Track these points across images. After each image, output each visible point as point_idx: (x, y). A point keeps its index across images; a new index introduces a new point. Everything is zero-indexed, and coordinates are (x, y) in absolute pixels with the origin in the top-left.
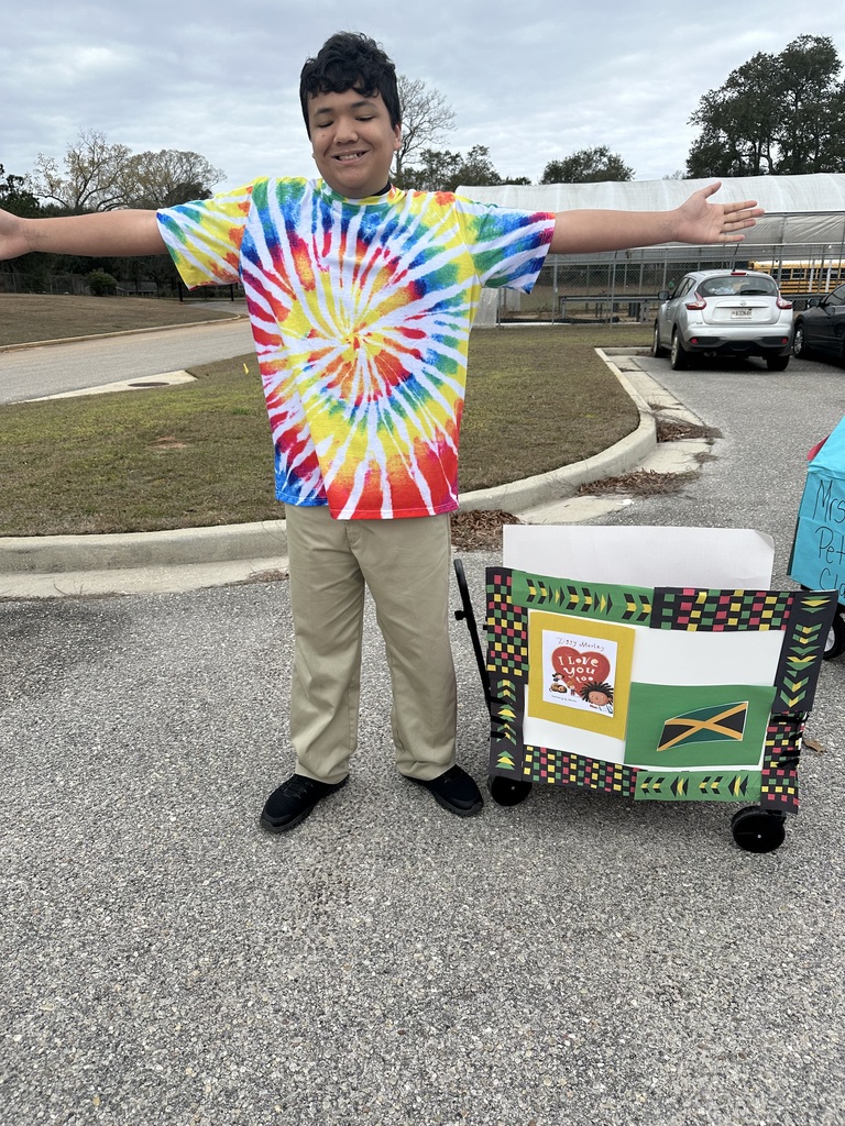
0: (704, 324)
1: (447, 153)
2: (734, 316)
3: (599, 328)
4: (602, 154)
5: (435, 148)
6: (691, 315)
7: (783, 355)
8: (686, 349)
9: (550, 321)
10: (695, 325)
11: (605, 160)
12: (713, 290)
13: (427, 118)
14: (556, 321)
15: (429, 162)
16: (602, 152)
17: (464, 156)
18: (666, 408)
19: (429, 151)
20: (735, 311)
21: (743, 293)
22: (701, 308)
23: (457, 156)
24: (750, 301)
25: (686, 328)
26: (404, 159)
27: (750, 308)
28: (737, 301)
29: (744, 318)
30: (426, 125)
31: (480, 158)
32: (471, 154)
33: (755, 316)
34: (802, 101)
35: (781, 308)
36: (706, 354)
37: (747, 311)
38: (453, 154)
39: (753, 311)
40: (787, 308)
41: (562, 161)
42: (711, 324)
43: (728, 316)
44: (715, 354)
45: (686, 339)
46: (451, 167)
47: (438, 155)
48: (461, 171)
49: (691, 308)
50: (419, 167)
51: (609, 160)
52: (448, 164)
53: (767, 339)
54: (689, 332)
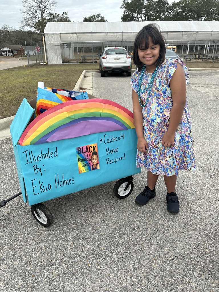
0: (107, 63)
1: (56, 14)
2: (115, 60)
3: (91, 64)
4: (99, 16)
5: (52, 12)
6: (103, 60)
7: (129, 72)
8: (103, 70)
9: (78, 62)
10: (105, 63)
11: (100, 17)
12: (109, 53)
13: (49, 3)
14: (79, 62)
15: (51, 16)
16: (99, 15)
17: (61, 15)
18: (86, 89)
19: (50, 13)
20: (115, 59)
21: (117, 54)
22: (106, 58)
23: (59, 15)
24: (119, 56)
25: (102, 64)
26: (43, 15)
27: (119, 58)
28: (115, 56)
29: (117, 61)
30: (49, 5)
31: (65, 16)
32: (63, 14)
33: (121, 60)
34: (149, 3)
35: (127, 58)
36: (109, 72)
37: (118, 59)
38: (58, 14)
39: (120, 59)
40: (129, 58)
41: (88, 17)
42: (109, 63)
43: (113, 61)
44: (111, 72)
45: (103, 68)
46: (57, 18)
47: (53, 14)
48: (60, 19)
49: (103, 58)
50: (48, 18)
51: (101, 17)
52: (57, 17)
53: (124, 67)
54: (103, 65)
